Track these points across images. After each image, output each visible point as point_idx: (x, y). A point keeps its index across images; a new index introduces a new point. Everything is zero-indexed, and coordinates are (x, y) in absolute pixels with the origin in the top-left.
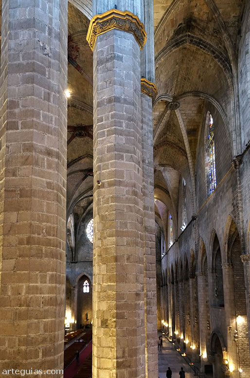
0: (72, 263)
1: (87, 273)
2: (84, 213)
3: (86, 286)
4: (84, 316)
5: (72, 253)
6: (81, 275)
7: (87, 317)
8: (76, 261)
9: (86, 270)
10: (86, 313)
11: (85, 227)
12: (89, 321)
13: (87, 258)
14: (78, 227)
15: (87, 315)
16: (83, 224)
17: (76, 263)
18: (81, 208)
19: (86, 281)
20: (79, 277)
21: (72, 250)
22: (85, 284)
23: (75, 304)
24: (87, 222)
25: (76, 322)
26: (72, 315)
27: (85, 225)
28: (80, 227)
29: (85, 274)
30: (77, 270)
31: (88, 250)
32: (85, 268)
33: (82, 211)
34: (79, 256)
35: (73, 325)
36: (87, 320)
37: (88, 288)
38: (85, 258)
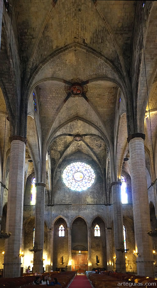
0: (48, 206)
1: (63, 216)
2: (60, 158)
3: (62, 230)
4: (59, 259)
5: (49, 196)
6: (57, 218)
7: (62, 261)
8: (52, 204)
9: (62, 213)
10: (61, 256)
11: (61, 173)
12: (64, 264)
13: (63, 201)
14: (55, 172)
15: (62, 258)
16: (59, 170)
17: (53, 206)
18: (58, 152)
19: (62, 226)
20: (55, 219)
21: (48, 194)
22: (60, 228)
23: (51, 245)
24: (63, 168)
25: (52, 265)
26: (48, 257)
27: (61, 171)
28: (56, 173)
29: (61, 216)
30: (53, 212)
31: (64, 194)
32: (61, 211)
33: (59, 156)
34: (55, 199)
35: (49, 267)
36: (63, 263)
37: (63, 232)
38: (61, 201)
